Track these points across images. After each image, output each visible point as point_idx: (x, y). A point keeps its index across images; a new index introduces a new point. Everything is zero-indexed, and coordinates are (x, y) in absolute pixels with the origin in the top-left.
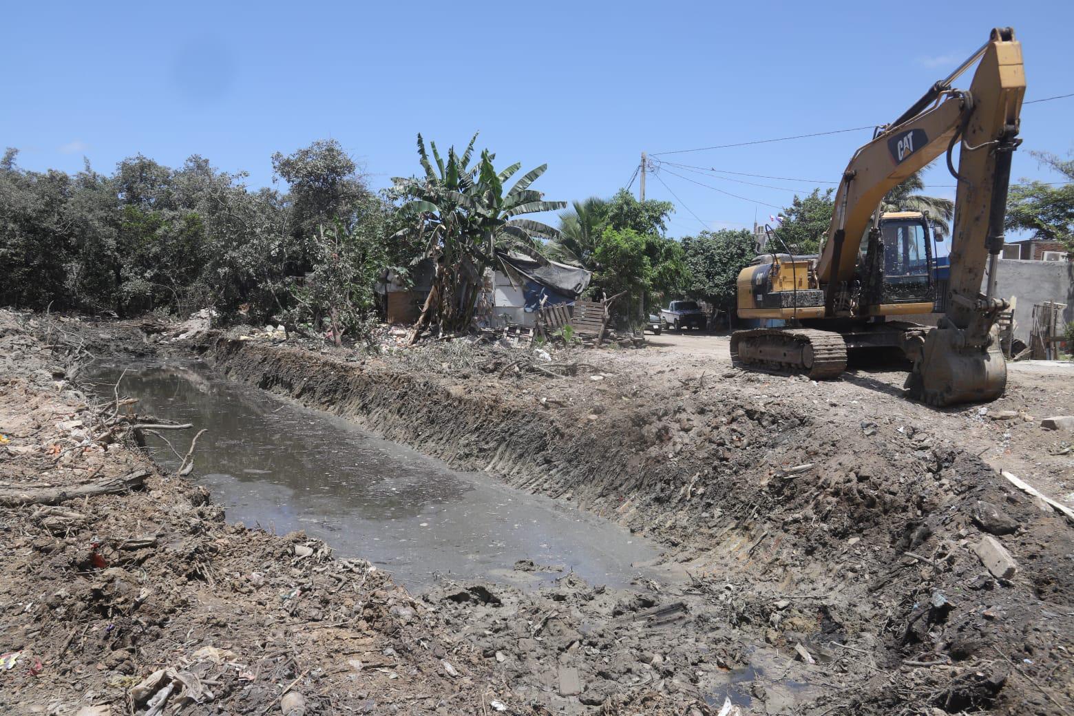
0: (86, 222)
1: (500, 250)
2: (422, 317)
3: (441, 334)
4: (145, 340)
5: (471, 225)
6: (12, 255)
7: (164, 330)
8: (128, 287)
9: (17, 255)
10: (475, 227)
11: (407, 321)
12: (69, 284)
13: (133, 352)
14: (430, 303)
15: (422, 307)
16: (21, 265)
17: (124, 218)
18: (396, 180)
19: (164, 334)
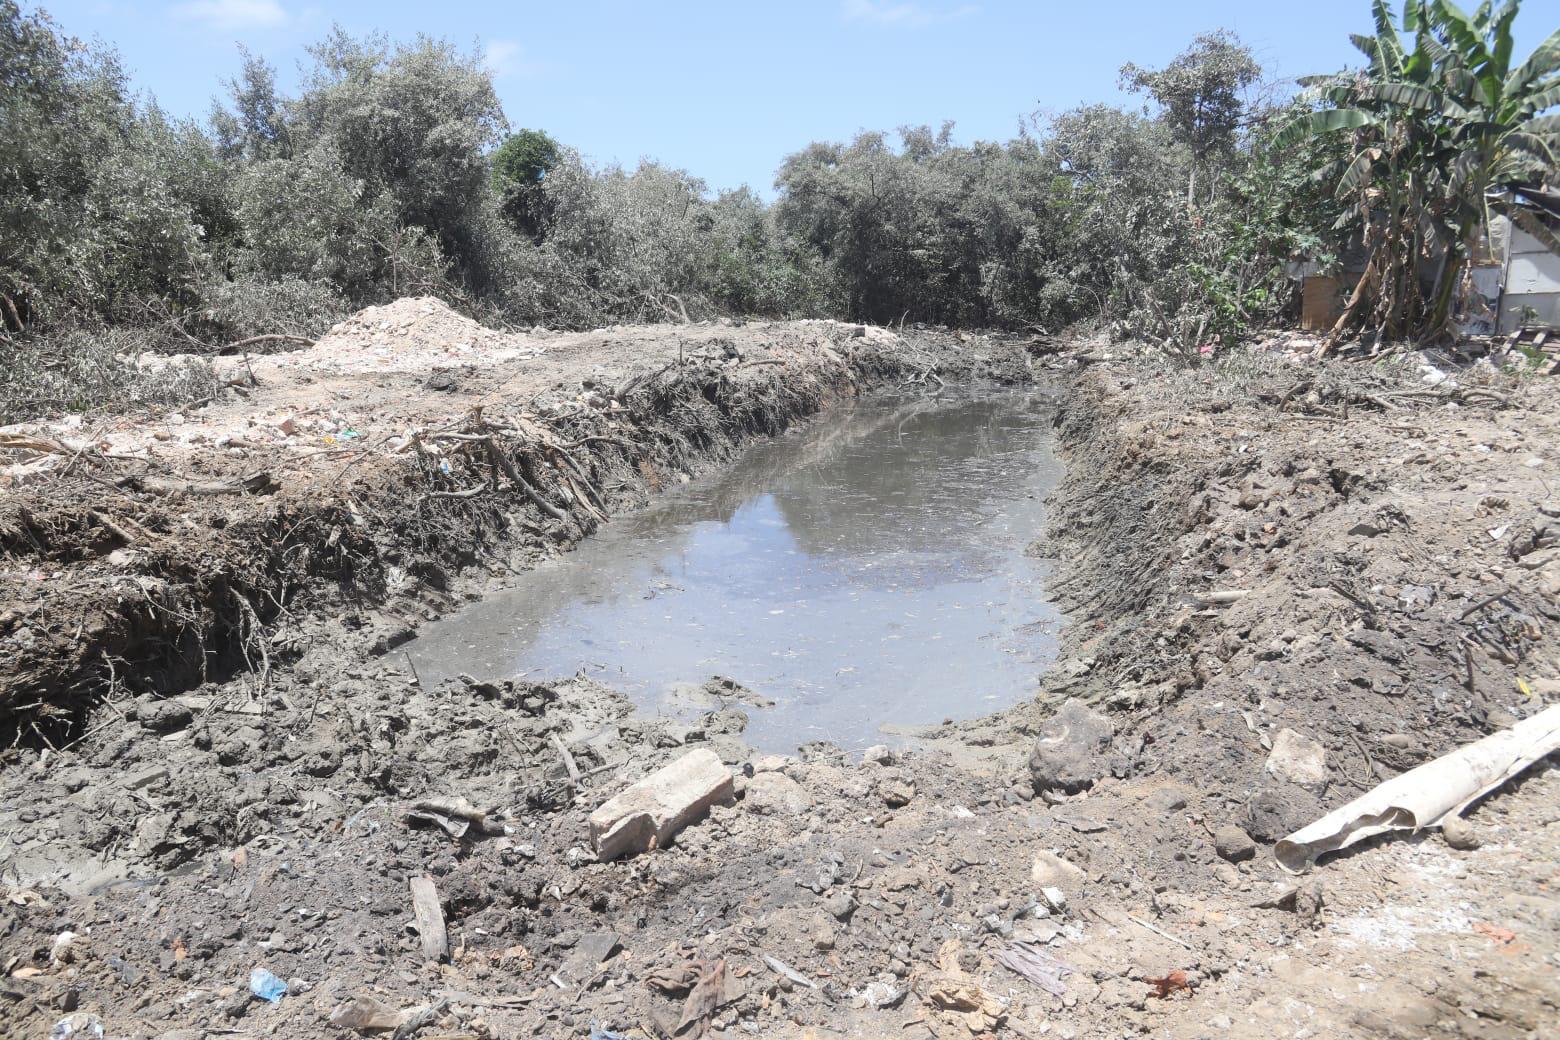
0: (995, 206)
1: (1525, 184)
2: (1343, 317)
3: (1377, 346)
4: (1028, 363)
5: (1439, 143)
6: (930, 256)
7: (1062, 350)
8: (1047, 291)
9: (935, 256)
10: (1446, 144)
11: (1323, 325)
12: (984, 291)
13: (999, 378)
14: (1363, 293)
15: (1348, 299)
16: (936, 270)
17: (1051, 196)
18: (1305, 83)
19: (1062, 354)
